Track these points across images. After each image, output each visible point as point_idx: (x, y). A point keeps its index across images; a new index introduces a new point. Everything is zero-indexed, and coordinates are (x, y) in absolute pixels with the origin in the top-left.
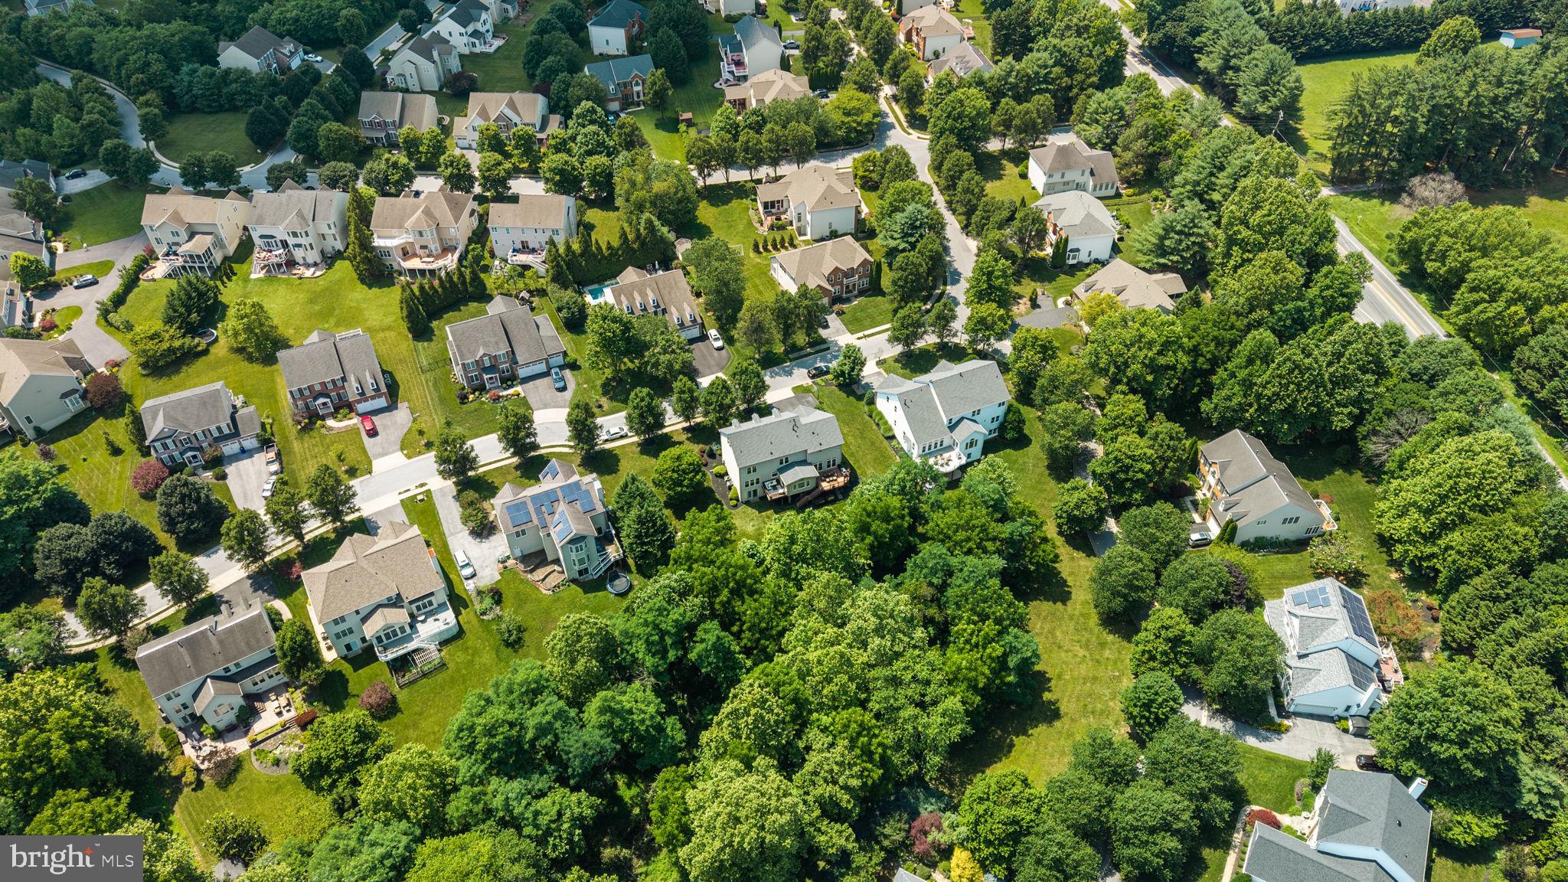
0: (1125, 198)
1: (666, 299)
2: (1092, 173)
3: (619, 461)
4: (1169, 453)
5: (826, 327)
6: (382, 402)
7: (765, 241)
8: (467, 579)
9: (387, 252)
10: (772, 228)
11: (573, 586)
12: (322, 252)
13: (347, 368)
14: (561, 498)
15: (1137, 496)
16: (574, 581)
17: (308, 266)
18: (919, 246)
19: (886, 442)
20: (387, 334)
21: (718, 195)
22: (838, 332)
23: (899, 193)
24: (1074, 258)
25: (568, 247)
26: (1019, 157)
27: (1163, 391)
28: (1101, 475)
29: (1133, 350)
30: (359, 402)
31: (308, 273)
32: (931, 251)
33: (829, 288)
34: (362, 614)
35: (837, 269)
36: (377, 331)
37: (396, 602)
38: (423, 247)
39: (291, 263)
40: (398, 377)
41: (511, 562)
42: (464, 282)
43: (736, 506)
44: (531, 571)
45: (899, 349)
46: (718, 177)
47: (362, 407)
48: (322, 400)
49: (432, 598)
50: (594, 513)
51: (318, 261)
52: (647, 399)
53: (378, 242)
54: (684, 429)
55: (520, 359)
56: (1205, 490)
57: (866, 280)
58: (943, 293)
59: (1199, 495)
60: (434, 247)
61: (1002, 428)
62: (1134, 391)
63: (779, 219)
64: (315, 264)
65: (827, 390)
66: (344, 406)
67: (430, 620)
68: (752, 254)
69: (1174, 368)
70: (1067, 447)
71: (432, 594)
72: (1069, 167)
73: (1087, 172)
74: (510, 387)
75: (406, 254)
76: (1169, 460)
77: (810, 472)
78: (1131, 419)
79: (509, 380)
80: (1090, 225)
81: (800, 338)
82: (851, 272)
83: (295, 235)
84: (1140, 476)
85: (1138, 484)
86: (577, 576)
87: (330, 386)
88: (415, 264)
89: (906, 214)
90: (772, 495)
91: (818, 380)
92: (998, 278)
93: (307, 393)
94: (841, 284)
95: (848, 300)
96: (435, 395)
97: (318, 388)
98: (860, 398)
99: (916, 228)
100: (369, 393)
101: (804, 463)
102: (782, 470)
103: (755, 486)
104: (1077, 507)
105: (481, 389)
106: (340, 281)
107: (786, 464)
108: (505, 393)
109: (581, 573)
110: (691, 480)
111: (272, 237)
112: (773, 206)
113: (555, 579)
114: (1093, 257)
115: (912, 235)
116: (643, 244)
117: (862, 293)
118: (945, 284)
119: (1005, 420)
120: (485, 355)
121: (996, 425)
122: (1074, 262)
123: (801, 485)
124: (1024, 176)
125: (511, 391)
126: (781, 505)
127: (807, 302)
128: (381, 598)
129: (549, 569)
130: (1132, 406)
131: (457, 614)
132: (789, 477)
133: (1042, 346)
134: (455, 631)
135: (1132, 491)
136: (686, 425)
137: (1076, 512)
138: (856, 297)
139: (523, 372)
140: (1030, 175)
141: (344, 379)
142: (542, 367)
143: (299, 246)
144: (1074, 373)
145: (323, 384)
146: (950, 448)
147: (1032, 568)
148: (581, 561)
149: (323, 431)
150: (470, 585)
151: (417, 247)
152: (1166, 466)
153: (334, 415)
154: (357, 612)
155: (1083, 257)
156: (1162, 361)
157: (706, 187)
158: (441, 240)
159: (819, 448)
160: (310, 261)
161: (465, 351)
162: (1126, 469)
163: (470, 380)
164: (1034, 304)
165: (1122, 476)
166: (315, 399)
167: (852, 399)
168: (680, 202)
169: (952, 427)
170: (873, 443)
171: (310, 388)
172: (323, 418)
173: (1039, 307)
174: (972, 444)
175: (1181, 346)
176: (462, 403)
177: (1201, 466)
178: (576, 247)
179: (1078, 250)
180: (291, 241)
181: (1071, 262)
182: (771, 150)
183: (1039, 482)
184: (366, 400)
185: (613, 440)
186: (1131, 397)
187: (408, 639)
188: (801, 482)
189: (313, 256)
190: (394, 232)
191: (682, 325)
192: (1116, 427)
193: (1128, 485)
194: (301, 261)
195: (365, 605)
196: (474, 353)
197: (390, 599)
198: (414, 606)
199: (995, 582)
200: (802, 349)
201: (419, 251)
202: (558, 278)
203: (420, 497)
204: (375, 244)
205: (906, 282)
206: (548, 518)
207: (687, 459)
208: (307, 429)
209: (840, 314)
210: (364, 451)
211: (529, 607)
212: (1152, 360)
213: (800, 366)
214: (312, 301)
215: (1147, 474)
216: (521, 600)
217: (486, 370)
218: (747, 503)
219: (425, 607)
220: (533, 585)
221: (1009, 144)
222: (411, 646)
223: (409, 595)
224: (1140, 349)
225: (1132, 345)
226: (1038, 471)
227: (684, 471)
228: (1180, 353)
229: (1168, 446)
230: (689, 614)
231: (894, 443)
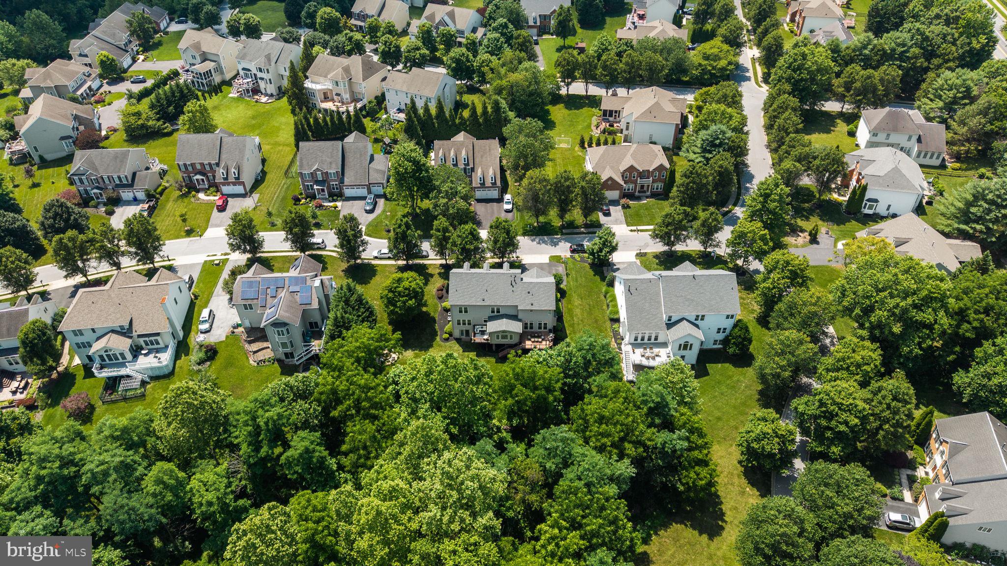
0: (949, 170)
1: (477, 160)
2: (919, 140)
3: (374, 275)
4: (887, 414)
5: (607, 214)
6: (239, 189)
7: (591, 139)
8: (202, 333)
9: (312, 93)
10: (604, 132)
11: (276, 365)
12: (280, 88)
13: (223, 156)
14: (286, 286)
15: (835, 450)
16: (279, 361)
17: (266, 95)
18: (712, 161)
19: (608, 323)
20: (285, 148)
21: (574, 102)
22: (616, 222)
23: (709, 113)
24: (870, 208)
25: (427, 109)
26: (851, 119)
27: (911, 349)
28: (802, 414)
29: (883, 294)
30: (224, 184)
31: (264, 99)
32: (721, 167)
33: (622, 183)
34: (98, 334)
35: (632, 169)
36: (280, 145)
37: (125, 332)
38: (338, 95)
39: (256, 91)
40: (268, 177)
41: (241, 329)
42: (349, 123)
43: (447, 340)
44: (250, 342)
45: (659, 247)
46: (578, 88)
47: (226, 189)
48: (199, 177)
49: (158, 338)
50: (308, 307)
51: (275, 93)
52: (403, 227)
53: (308, 84)
54: (441, 265)
55: (347, 181)
56: (929, 469)
57: (660, 185)
58: (730, 211)
59: (920, 472)
60: (346, 96)
61: (726, 342)
62: (873, 339)
63: (612, 126)
64: (272, 95)
65: (579, 265)
66: (214, 186)
67: (152, 356)
68: (577, 148)
69: (930, 327)
70: (778, 376)
71: (158, 334)
72: (895, 130)
73: (915, 138)
74: (334, 201)
75: (326, 98)
76: (887, 421)
77: (516, 327)
78: (858, 366)
79: (337, 195)
80: (895, 179)
81: (576, 215)
82: (644, 174)
83: (260, 70)
84: (842, 428)
85: (840, 437)
86: (283, 357)
87: (207, 168)
88: (329, 105)
89: (709, 132)
90: (479, 339)
91: (576, 256)
92: (774, 201)
93: (190, 169)
94: (635, 182)
95: (638, 199)
96: (282, 194)
97: (198, 167)
98: (603, 279)
99: (715, 146)
100: (231, 179)
101: (515, 317)
102: (491, 319)
103: (467, 327)
104: (758, 440)
105: (313, 197)
106: (279, 109)
107: (497, 314)
108: (326, 204)
109: (286, 355)
110: (404, 302)
111: (249, 70)
112: (611, 115)
113: (268, 354)
114: (891, 211)
115: (710, 152)
116: (486, 120)
117: (654, 195)
118: (735, 205)
119: (730, 334)
120: (317, 169)
121: (721, 336)
122: (871, 212)
123: (504, 337)
124: (852, 134)
125: (331, 204)
126: (484, 349)
127: (584, 184)
128: (116, 325)
129: (265, 344)
130: (863, 353)
131: (177, 357)
132: (493, 326)
133: (791, 271)
134: (166, 372)
135: (832, 442)
136: (444, 262)
137: (755, 445)
138: (647, 197)
139: (348, 192)
140: (858, 134)
141: (218, 165)
142: (363, 192)
143: (262, 79)
144: (815, 304)
145: (202, 164)
146: (664, 345)
147: (681, 488)
148: (284, 345)
149: (193, 200)
150: (201, 338)
151: (334, 93)
152: (880, 427)
153: (205, 190)
154: (93, 330)
155: (881, 209)
156: (919, 316)
157: (568, 95)
158: (352, 93)
159: (529, 307)
160: (269, 92)
161: (305, 162)
162: (830, 416)
163: (306, 188)
164: (814, 240)
165: (824, 423)
166: (196, 174)
167: (598, 278)
168: (531, 94)
169: (670, 325)
170: (596, 321)
171: (193, 165)
172: (198, 191)
173: (818, 243)
174: (686, 346)
175: (944, 306)
176: (295, 204)
177: (932, 441)
178: (433, 111)
179: (876, 201)
180: (259, 75)
181: (867, 211)
182: (625, 71)
183: (744, 404)
184: (228, 184)
185: (381, 259)
186: (867, 343)
187: (123, 365)
188: (504, 334)
189: (271, 89)
190: (322, 79)
191: (483, 185)
192: (838, 370)
193: (829, 434)
194: (263, 91)
195: (101, 325)
196: (311, 167)
197: (122, 327)
198: (141, 340)
199: (612, 490)
200: (577, 227)
201: (335, 98)
202: (410, 130)
203: (217, 262)
204: (305, 85)
205: (687, 189)
206: (269, 300)
207: (406, 284)
208: (185, 195)
209: (626, 207)
210: (208, 221)
211: (231, 371)
212: (905, 311)
213: (566, 240)
214: (254, 118)
215: (852, 429)
216: (230, 363)
217: (317, 182)
218: (458, 340)
219: (152, 344)
220: (246, 354)
221: (848, 108)
222: (123, 372)
223: (139, 328)
224: (892, 296)
225: (883, 290)
226: (748, 392)
227: (399, 293)
228: (942, 313)
229: (889, 407)
230: (295, 417)
231: (616, 326)
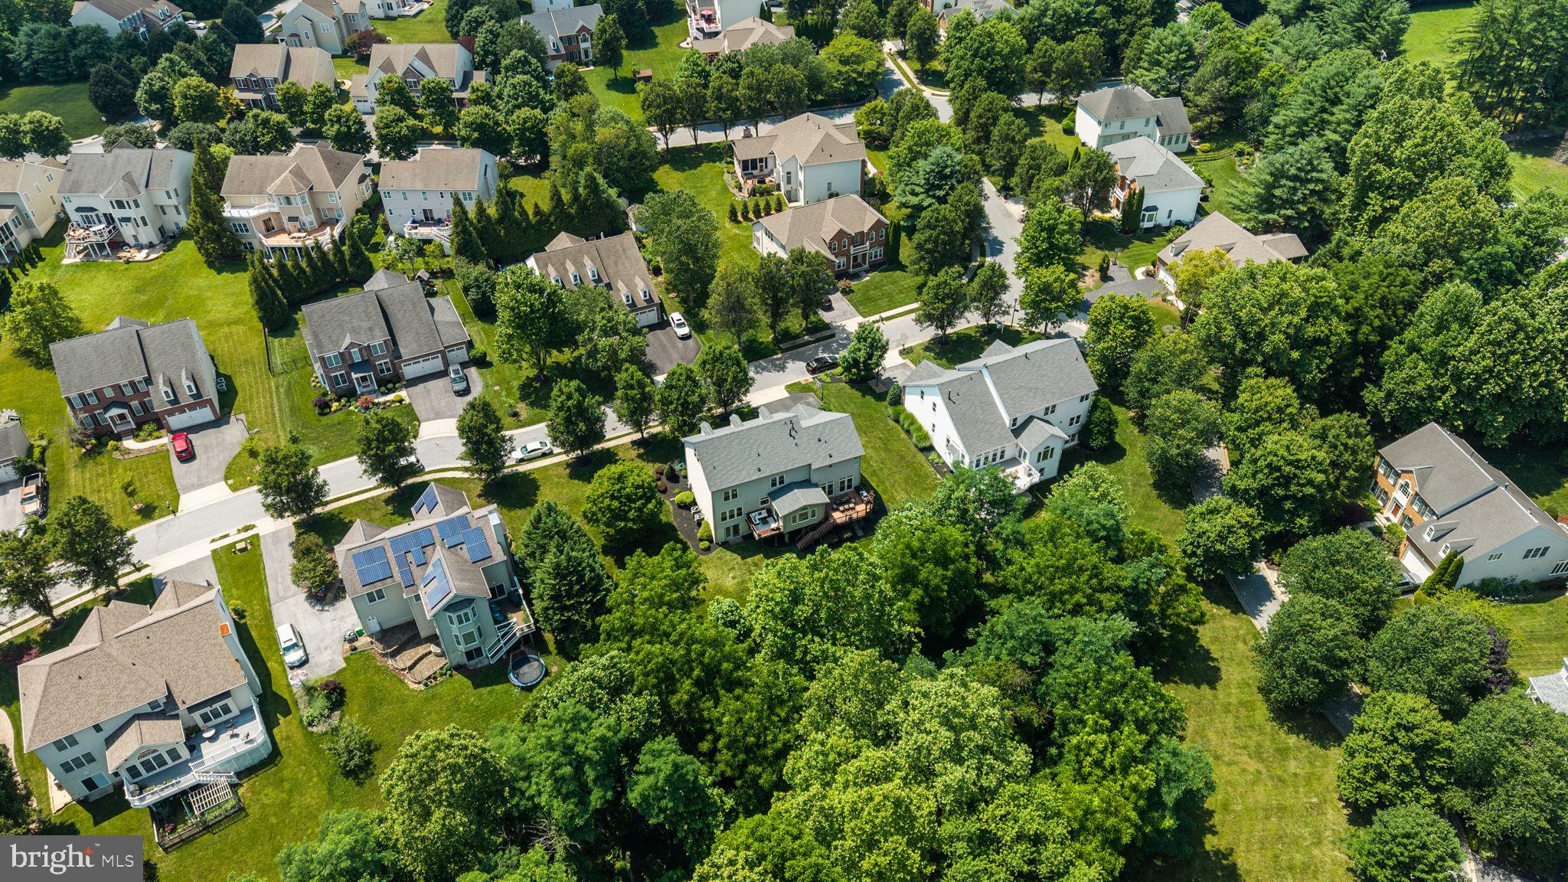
0: (1199, 153)
1: (611, 271)
2: (1159, 123)
3: (537, 488)
4: (1347, 456)
5: (829, 308)
6: (205, 414)
7: (745, 206)
8: (292, 668)
9: (243, 226)
10: (753, 193)
11: (458, 676)
12: (162, 230)
13: (154, 364)
14: (438, 540)
15: (1303, 521)
16: (459, 668)
17: (140, 247)
18: (950, 199)
19: (920, 456)
20: (234, 328)
21: (683, 159)
22: (845, 315)
23: (921, 134)
24: (1150, 220)
25: (481, 211)
26: (1061, 113)
27: (1314, 375)
28: (1246, 491)
29: (1272, 313)
30: (171, 413)
31: (140, 256)
32: (968, 204)
33: (832, 258)
34: (108, 731)
35: (841, 234)
36: (221, 325)
37: (164, 710)
38: (291, 219)
39: (117, 244)
40: (238, 382)
41: (364, 640)
42: (342, 260)
43: (708, 550)
44: (393, 655)
45: (930, 332)
46: (682, 137)
47: (176, 421)
48: (115, 412)
49: (229, 701)
50: (488, 563)
51: (156, 241)
52: (576, 396)
53: (229, 212)
54: (634, 443)
55: (405, 352)
56: (1388, 513)
57: (879, 250)
58: (982, 265)
59: (1380, 520)
60: (309, 219)
61: (1085, 432)
62: (1270, 373)
63: (762, 182)
64: (151, 246)
65: (833, 388)
66: (148, 420)
67: (225, 737)
68: (728, 224)
69: (1325, 341)
70: (1187, 455)
71: (227, 695)
72: (1129, 114)
73: (1153, 121)
74: (390, 391)
75: (270, 229)
76: (1346, 467)
77: (817, 496)
78: (1280, 410)
79: (391, 380)
80: (1166, 179)
81: (794, 322)
82: (859, 239)
83: (120, 205)
84: (1310, 490)
85: (1303, 503)
86: (464, 660)
87: (129, 392)
88: (282, 240)
89: (931, 160)
90: (761, 532)
91: (822, 375)
92: (1062, 234)
93: (93, 401)
94: (847, 254)
95: (856, 276)
96: (286, 405)
97: (109, 394)
98: (880, 397)
99: (945, 177)
100: (185, 398)
101: (806, 483)
102: (775, 495)
103: (736, 520)
104: (1222, 538)
105: (351, 394)
106: (182, 265)
107: (781, 486)
108: (382, 399)
109: (470, 655)
110: (640, 510)
111: (92, 209)
112: (754, 167)
113: (432, 665)
114: (1174, 218)
115: (940, 188)
116: (583, 208)
117: (875, 267)
118: (983, 255)
119: (1089, 421)
120: (352, 345)
121: (1075, 428)
122: (1150, 225)
123: (804, 516)
124: (1070, 131)
125: (391, 397)
126: (774, 546)
127: (804, 268)
128: (141, 704)
129: (421, 650)
130: (1280, 392)
131: (270, 724)
132: (785, 505)
133: (1134, 318)
134: (264, 753)
135: (1294, 513)
136: (638, 436)
137: (1218, 547)
138: (867, 272)
139: (409, 371)
140: (1077, 130)
141: (149, 381)
142: (437, 364)
143: (127, 220)
144: (1184, 352)
145: (117, 388)
146: (1014, 461)
147: (1166, 633)
148: (468, 638)
149: (116, 455)
150: (296, 678)
151: (285, 219)
152: (1342, 475)
153: (134, 434)
154: (98, 728)
155: (1162, 219)
156: (1310, 331)
157: (668, 150)
158: (317, 211)
159: (828, 462)
160: (144, 240)
161: (324, 340)
162: (1286, 481)
163: (333, 381)
164: (1105, 277)
165: (1281, 492)
166: (107, 409)
167: (868, 398)
168: (632, 157)
169: (1018, 430)
170: (902, 458)
171: (98, 393)
172: (119, 438)
173: (1112, 279)
174: (1046, 454)
175: (1335, 311)
176: (322, 414)
177: (1381, 479)
178: (492, 211)
179: (1155, 208)
180: (118, 214)
181: (1147, 225)
182: (751, 99)
183: (1145, 507)
184: (182, 411)
185: (530, 460)
186: (1272, 380)
187: (182, 769)
188: (803, 512)
189: (148, 234)
190: (253, 199)
191: (633, 306)
192: (1257, 423)
193: (1288, 505)
194: (132, 242)
195: (110, 714)
196: (337, 343)
197: (154, 705)
198: (197, 716)
199: (1124, 658)
200: (797, 336)
201: (288, 225)
202: (466, 248)
203: (239, 546)
204: (226, 214)
205: (936, 242)
206: (417, 572)
207: (632, 479)
208: (93, 453)
209: (846, 292)
210: (171, 482)
211: (386, 711)
212: (1299, 329)
213: (795, 359)
214: (139, 290)
215: (1318, 488)
216: (375, 700)
217: (354, 367)
218: (725, 545)
219: (217, 715)
220: (396, 676)
221: (1048, 98)
222: (186, 781)
223: (187, 695)
224: (1282, 314)
225: (1271, 307)
226: (1142, 491)
227: (628, 497)
228: (1335, 320)
229: (1345, 445)
230: (625, 725)
231: (933, 456)
